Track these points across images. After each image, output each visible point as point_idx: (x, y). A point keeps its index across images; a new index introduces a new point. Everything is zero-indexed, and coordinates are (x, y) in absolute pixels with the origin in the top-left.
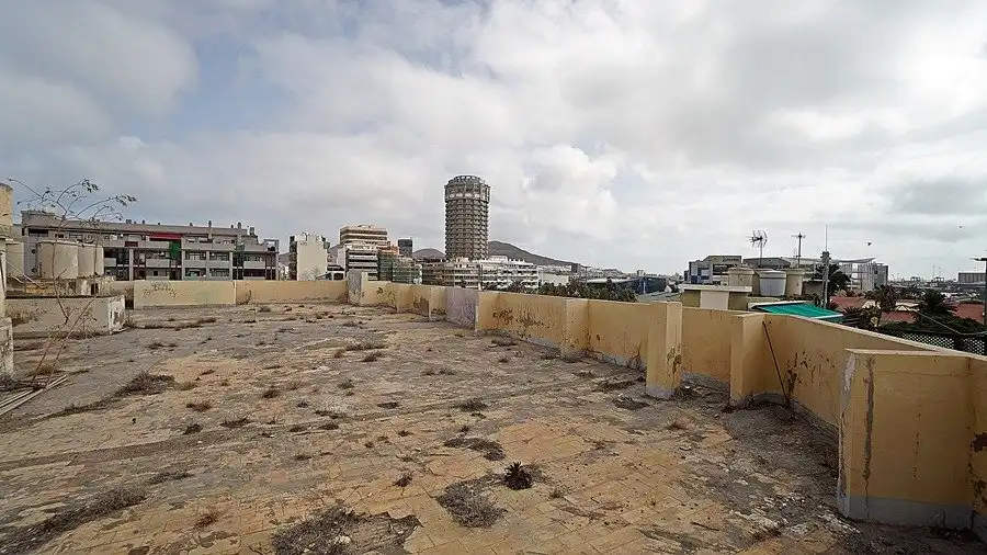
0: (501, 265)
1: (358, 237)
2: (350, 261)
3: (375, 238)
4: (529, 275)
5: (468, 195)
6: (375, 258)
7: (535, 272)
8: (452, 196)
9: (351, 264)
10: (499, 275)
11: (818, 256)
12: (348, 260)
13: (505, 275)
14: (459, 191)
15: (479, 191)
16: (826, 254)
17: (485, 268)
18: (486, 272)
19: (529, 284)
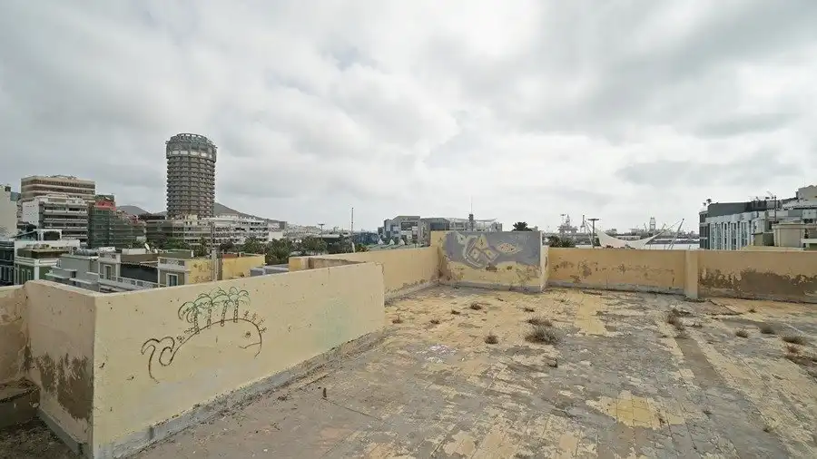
0: (234, 222)
1: (53, 189)
2: (47, 216)
3: (80, 191)
4: (261, 232)
5: (194, 153)
6: (85, 213)
7: (266, 229)
8: (176, 153)
9: (47, 220)
10: (232, 232)
11: (467, 218)
12: (43, 216)
13: (238, 231)
14: (185, 149)
15: (205, 150)
16: (471, 216)
17: (217, 225)
18: (219, 229)
19: (261, 240)
